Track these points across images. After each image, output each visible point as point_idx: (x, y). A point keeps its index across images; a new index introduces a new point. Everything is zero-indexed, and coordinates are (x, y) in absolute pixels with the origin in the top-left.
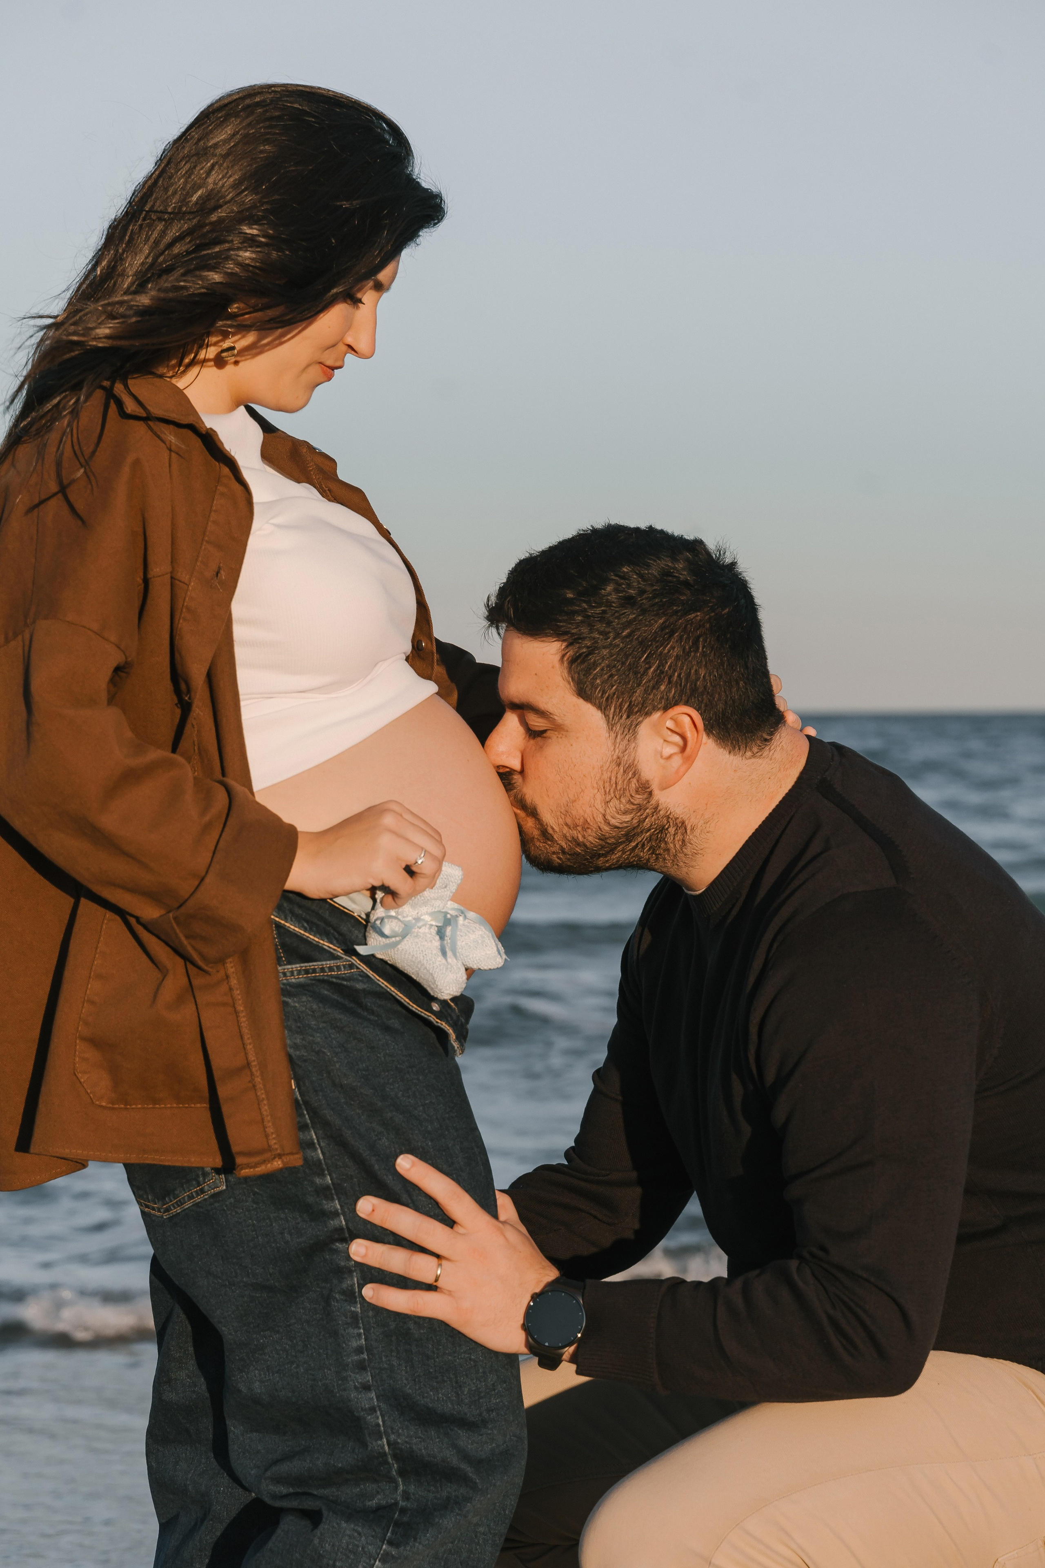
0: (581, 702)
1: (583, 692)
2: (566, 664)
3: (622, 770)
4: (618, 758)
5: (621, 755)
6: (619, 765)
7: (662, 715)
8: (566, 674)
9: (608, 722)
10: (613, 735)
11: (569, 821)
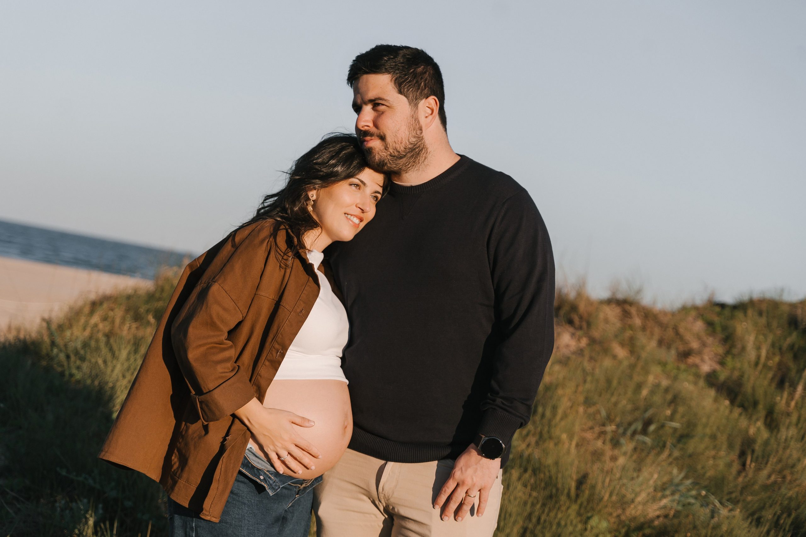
0: (400, 95)
1: (400, 92)
2: (393, 82)
3: (414, 120)
4: (413, 115)
5: (413, 114)
6: (413, 118)
7: (425, 101)
8: (393, 86)
9: (409, 102)
10: (411, 107)
11: (396, 140)
